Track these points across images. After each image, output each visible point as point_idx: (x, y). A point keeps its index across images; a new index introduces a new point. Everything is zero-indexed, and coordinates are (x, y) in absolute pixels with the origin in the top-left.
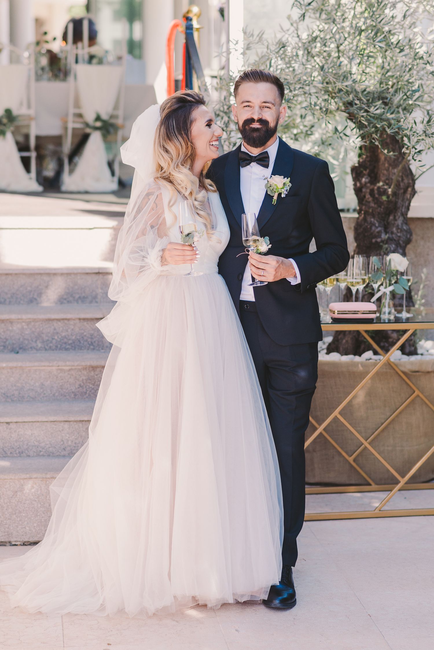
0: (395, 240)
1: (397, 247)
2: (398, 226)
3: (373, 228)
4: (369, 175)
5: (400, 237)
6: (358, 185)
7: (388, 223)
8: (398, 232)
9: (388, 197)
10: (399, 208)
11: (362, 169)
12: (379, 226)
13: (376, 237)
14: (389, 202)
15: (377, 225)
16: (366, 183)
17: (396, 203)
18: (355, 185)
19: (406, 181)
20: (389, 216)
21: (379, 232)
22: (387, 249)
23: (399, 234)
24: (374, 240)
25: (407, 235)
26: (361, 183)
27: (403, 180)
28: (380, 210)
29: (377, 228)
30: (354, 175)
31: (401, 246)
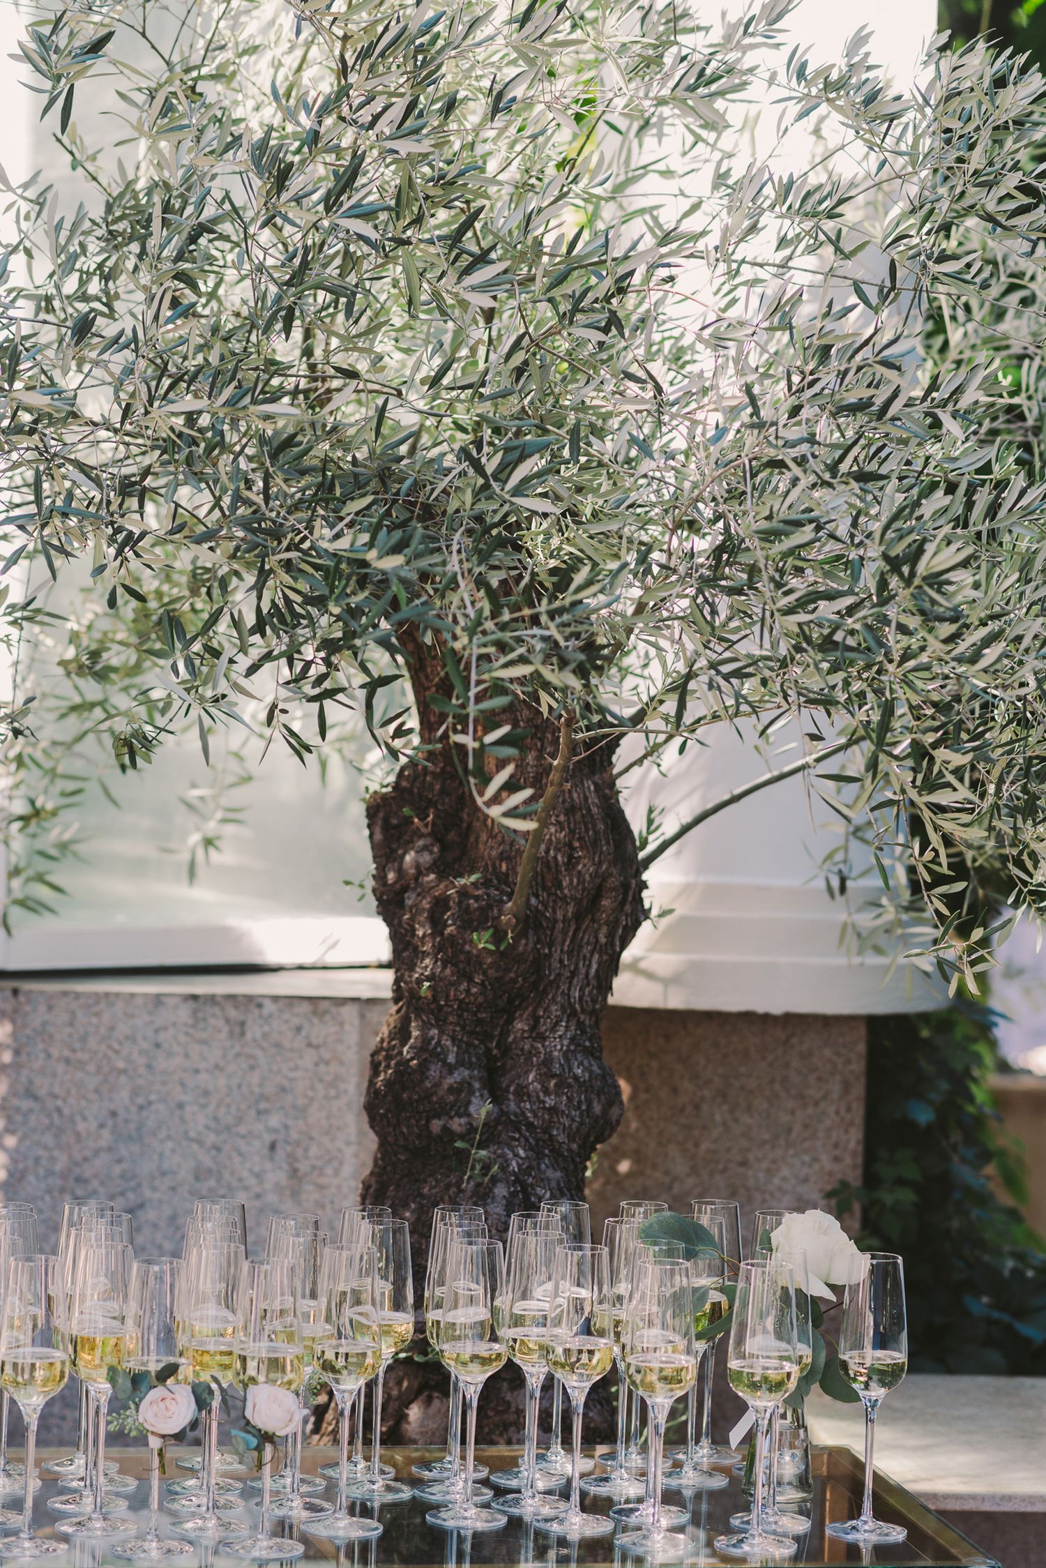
0: (530, 1126)
1: (540, 1156)
2: (548, 1061)
3: (434, 1071)
4: (438, 836)
5: (553, 1110)
6: (391, 876)
7: (505, 1050)
8: (546, 1092)
9: (498, 937)
10: (555, 983)
11: (406, 811)
12: (460, 1063)
13: (443, 1110)
14: (505, 957)
15: (451, 1059)
16: (420, 871)
17: (539, 963)
18: (380, 877)
19: (586, 867)
20: (510, 1021)
21: (462, 1089)
22: (486, 1168)
23: (550, 1101)
24: (436, 1125)
25: (589, 1103)
26: (400, 872)
27: (571, 862)
28: (468, 991)
29: (451, 1069)
30: (378, 836)
31: (556, 1153)
